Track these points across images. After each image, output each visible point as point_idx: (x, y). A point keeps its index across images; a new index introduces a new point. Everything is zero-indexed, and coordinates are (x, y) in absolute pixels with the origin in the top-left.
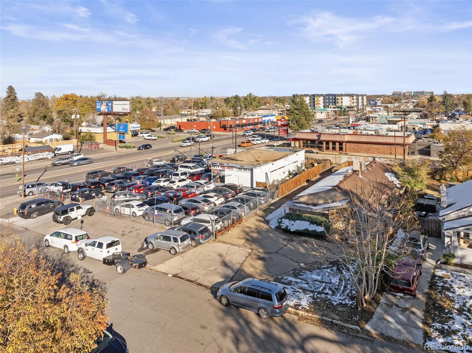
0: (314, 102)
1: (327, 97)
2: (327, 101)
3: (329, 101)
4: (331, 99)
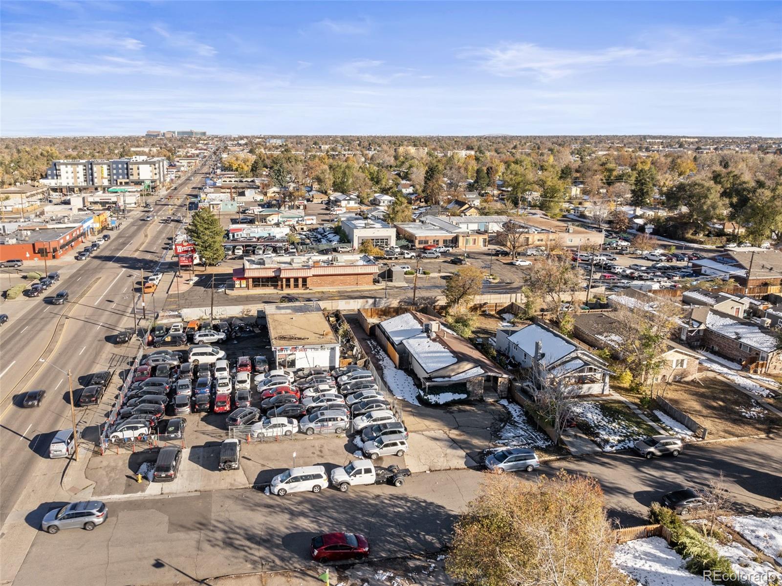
0: (92, 175)
1: (114, 166)
2: (115, 171)
3: (118, 172)
4: (120, 169)
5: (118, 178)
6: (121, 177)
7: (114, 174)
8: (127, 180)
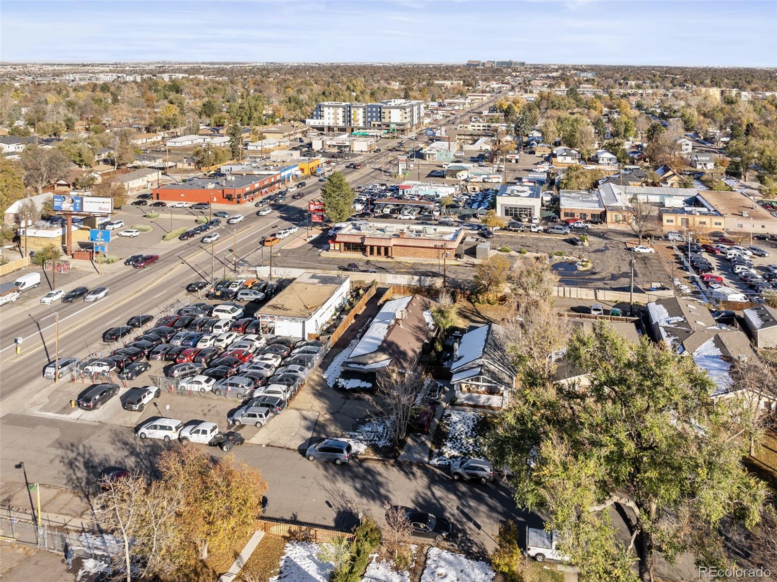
0: (350, 116)
1: (369, 109)
2: (369, 114)
3: (372, 114)
4: (374, 112)
5: (372, 120)
6: (374, 119)
7: (369, 117)
8: (380, 123)
